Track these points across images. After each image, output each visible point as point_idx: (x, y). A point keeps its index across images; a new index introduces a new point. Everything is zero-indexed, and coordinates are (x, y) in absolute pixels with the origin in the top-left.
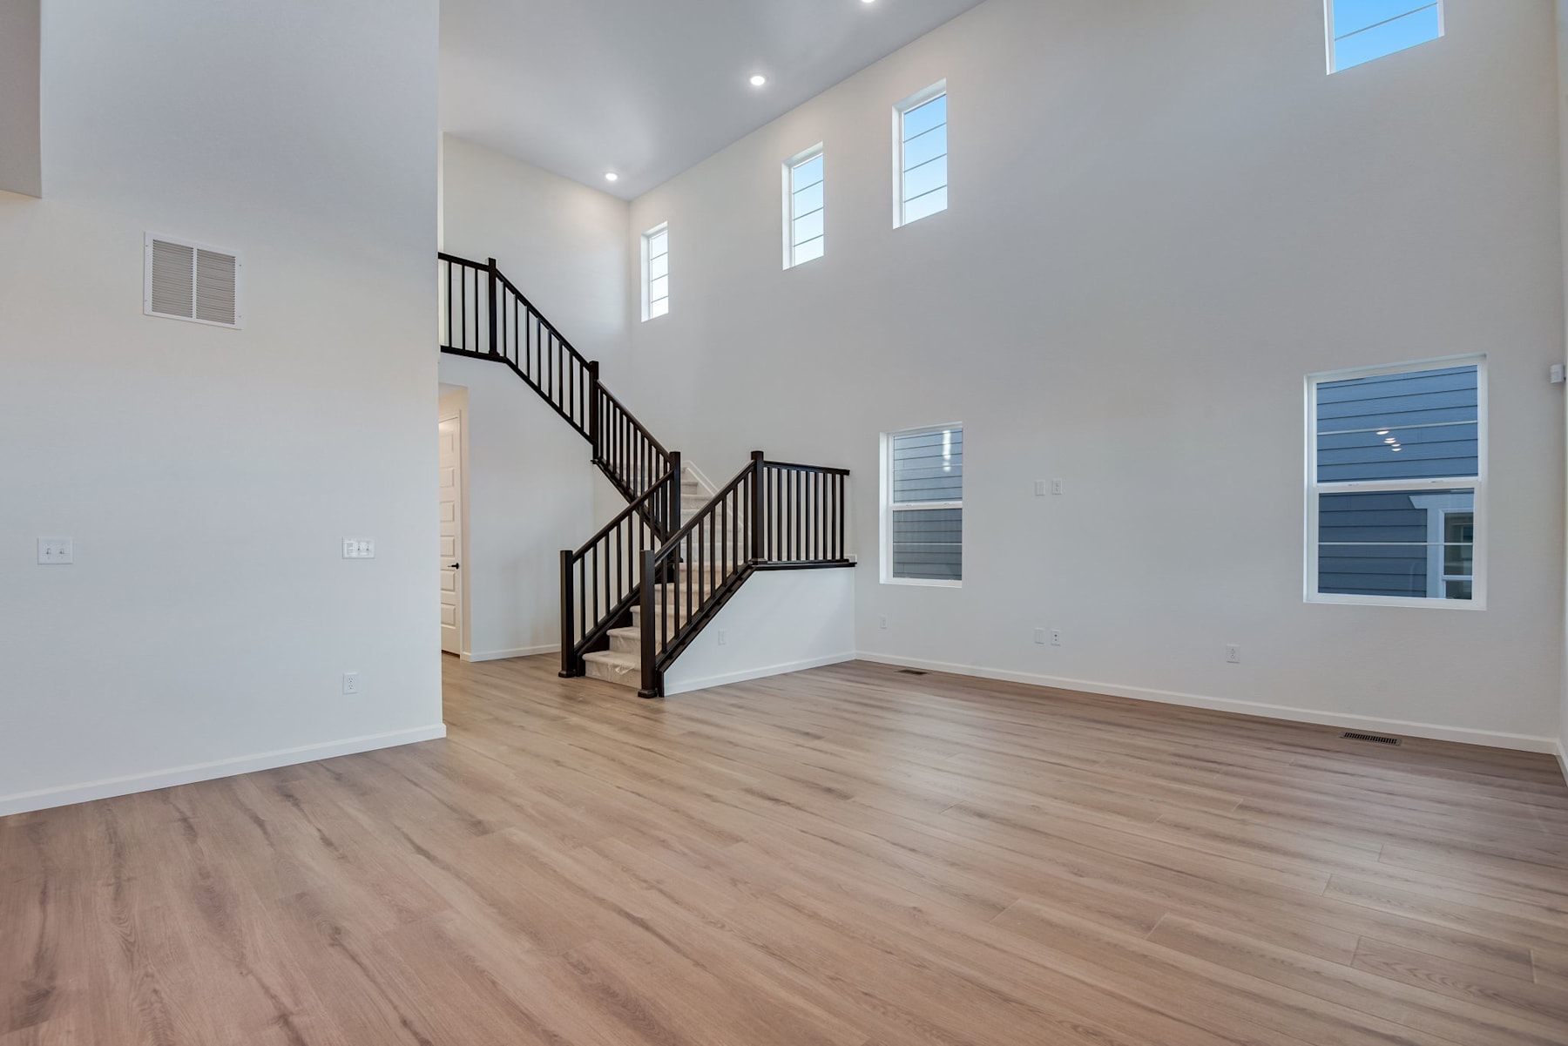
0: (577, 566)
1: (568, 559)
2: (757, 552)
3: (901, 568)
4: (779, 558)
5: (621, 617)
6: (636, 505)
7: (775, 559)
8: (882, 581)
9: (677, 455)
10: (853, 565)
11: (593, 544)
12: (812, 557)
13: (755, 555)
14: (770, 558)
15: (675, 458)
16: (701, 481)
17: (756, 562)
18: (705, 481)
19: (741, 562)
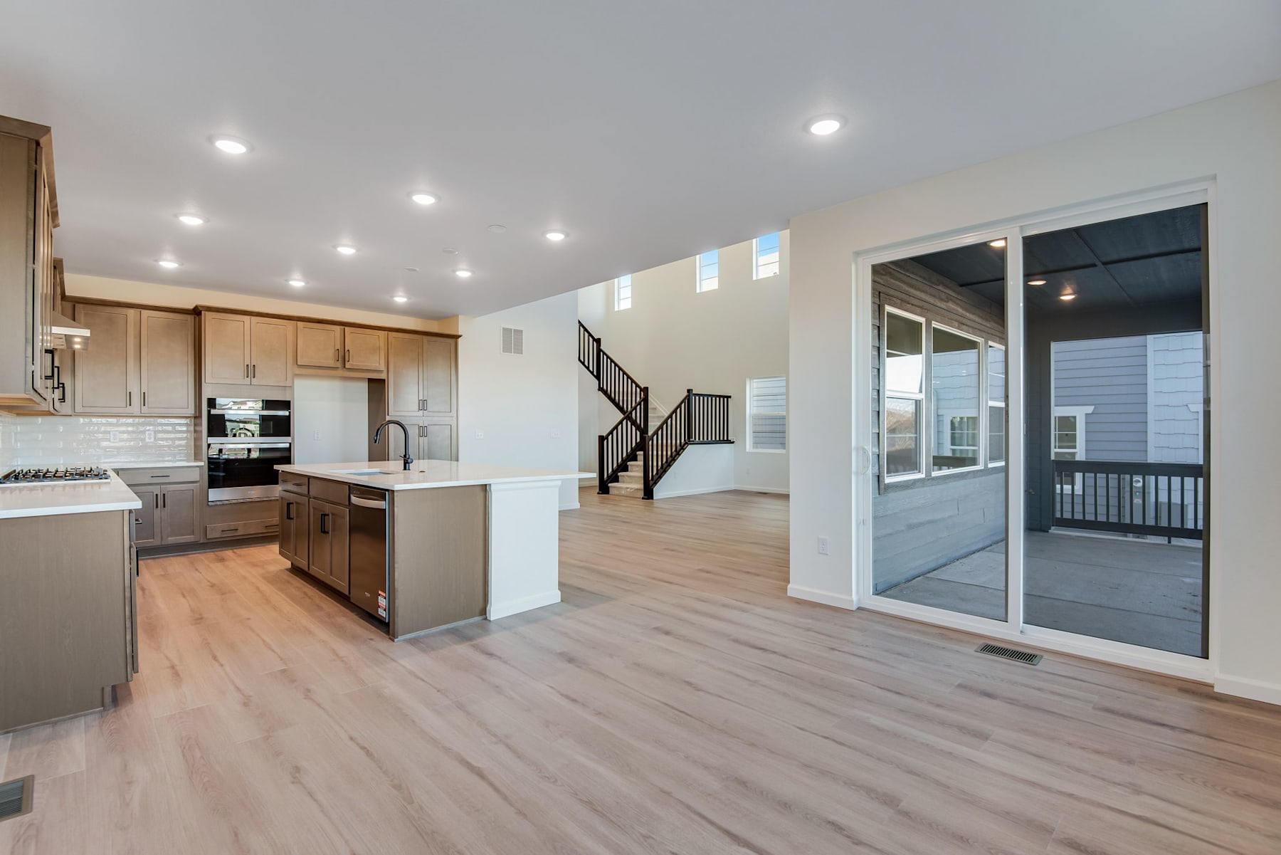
0: (605, 442)
1: (602, 439)
2: (689, 437)
3: (756, 444)
4: (699, 439)
5: (632, 457)
6: (628, 417)
7: (697, 439)
8: (747, 451)
9: (646, 389)
10: (733, 442)
11: (611, 432)
12: (714, 439)
13: (689, 438)
14: (695, 439)
15: (645, 390)
16: (658, 406)
17: (689, 440)
18: (660, 406)
19: (683, 441)
